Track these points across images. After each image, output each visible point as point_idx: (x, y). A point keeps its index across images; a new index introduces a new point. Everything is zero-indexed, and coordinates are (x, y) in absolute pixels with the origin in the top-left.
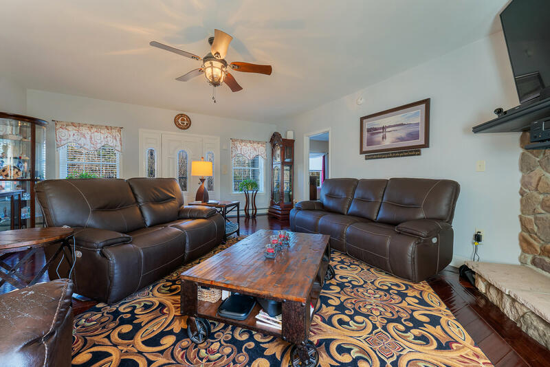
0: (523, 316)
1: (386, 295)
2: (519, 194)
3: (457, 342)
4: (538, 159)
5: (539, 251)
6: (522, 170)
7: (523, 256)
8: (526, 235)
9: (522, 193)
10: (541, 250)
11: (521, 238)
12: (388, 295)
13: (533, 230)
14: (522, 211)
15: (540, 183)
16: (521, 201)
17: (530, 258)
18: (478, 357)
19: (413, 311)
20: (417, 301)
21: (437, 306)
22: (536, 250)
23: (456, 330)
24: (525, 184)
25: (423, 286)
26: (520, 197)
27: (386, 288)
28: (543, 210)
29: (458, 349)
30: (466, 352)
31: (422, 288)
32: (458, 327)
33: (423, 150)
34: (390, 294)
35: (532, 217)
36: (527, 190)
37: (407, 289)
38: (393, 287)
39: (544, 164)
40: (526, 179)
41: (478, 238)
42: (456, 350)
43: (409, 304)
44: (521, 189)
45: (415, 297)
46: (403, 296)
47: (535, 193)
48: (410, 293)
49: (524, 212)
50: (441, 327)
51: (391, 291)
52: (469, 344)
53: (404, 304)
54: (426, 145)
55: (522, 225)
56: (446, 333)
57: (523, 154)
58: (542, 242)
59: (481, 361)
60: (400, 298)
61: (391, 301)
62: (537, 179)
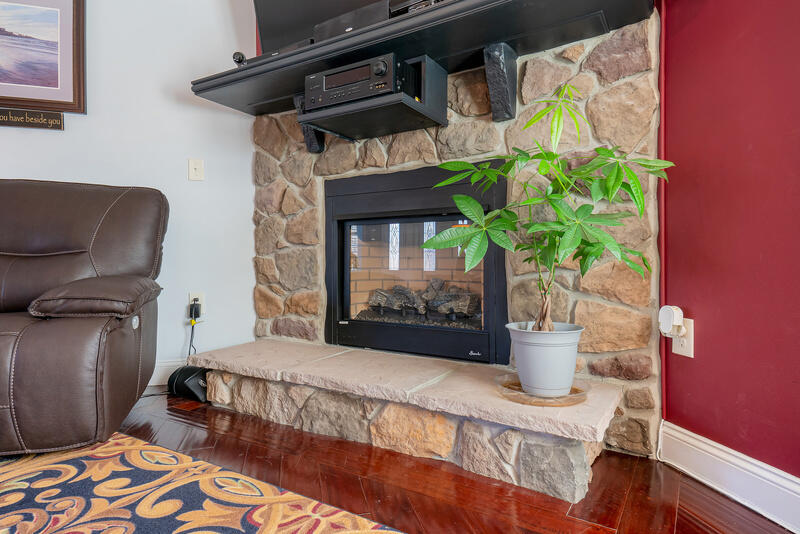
0: (305, 406)
1: (29, 517)
2: (251, 222)
3: (255, 507)
4: (279, 163)
5: (282, 307)
6: (256, 182)
7: (260, 326)
8: (264, 288)
9: (257, 222)
10: (285, 304)
11: (257, 295)
12: (35, 513)
13: (276, 278)
14: (257, 251)
15: (286, 198)
16: (256, 233)
17: (269, 323)
18: (299, 507)
19: (132, 507)
20: (127, 481)
21: (175, 467)
22: (279, 308)
23: (237, 487)
24: (261, 204)
25: (117, 444)
26: (254, 227)
27: (21, 496)
28: (288, 241)
29: (267, 516)
30: (281, 514)
31: (119, 450)
32: (237, 480)
33: (69, 118)
34: (43, 506)
35: (271, 257)
36: (265, 214)
37: (82, 468)
38: (38, 485)
39: (288, 169)
40: (265, 195)
41: (194, 311)
42: (266, 522)
43: (112, 500)
44: (256, 212)
45: (115, 475)
46: (85, 489)
47: (277, 217)
48: (95, 472)
49: (261, 251)
50: (212, 499)
51: (39, 499)
52: (273, 497)
53: (99, 507)
54: (79, 106)
55: (258, 271)
56: (228, 504)
57: (257, 153)
58: (286, 293)
59: (308, 511)
60: (80, 501)
61: (56, 521)
62: (280, 193)
